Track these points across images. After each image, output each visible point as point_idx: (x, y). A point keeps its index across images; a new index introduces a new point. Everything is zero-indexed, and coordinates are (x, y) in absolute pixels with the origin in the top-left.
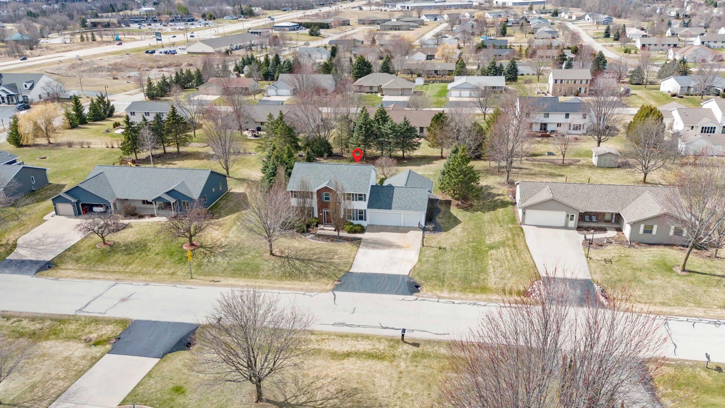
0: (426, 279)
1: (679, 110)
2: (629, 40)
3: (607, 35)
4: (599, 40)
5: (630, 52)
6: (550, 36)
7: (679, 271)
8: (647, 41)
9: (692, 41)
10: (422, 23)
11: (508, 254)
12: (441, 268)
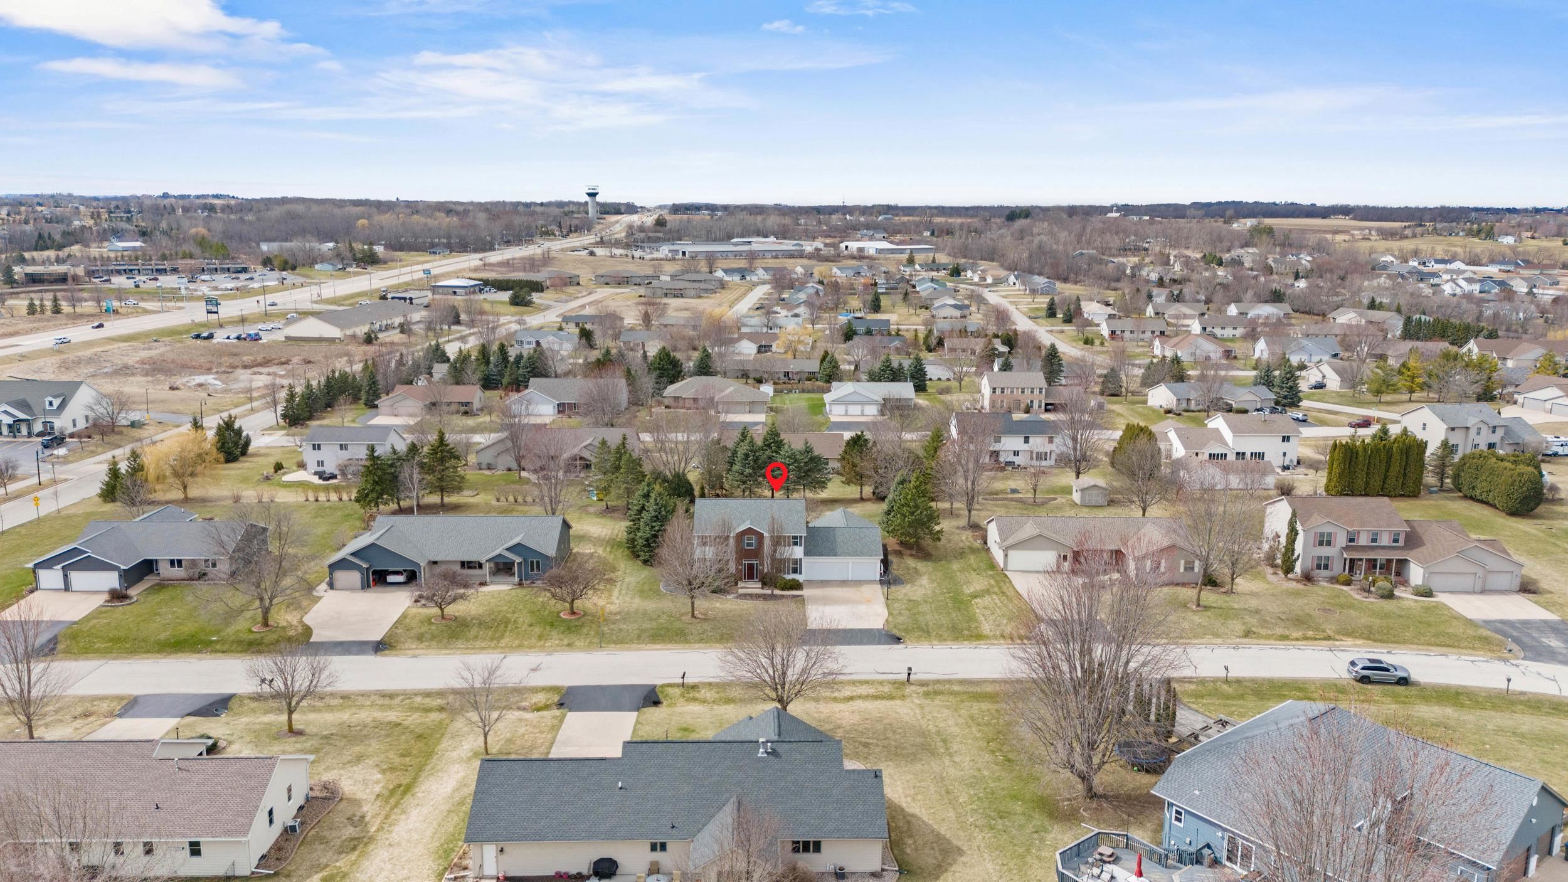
0: (907, 631)
1: (1176, 430)
2: (1089, 323)
3: (1051, 312)
4: (1040, 320)
5: (1092, 343)
6: (958, 313)
7: (1194, 607)
8: (1118, 325)
9: (1188, 326)
10: (723, 285)
11: (998, 601)
12: (921, 619)
